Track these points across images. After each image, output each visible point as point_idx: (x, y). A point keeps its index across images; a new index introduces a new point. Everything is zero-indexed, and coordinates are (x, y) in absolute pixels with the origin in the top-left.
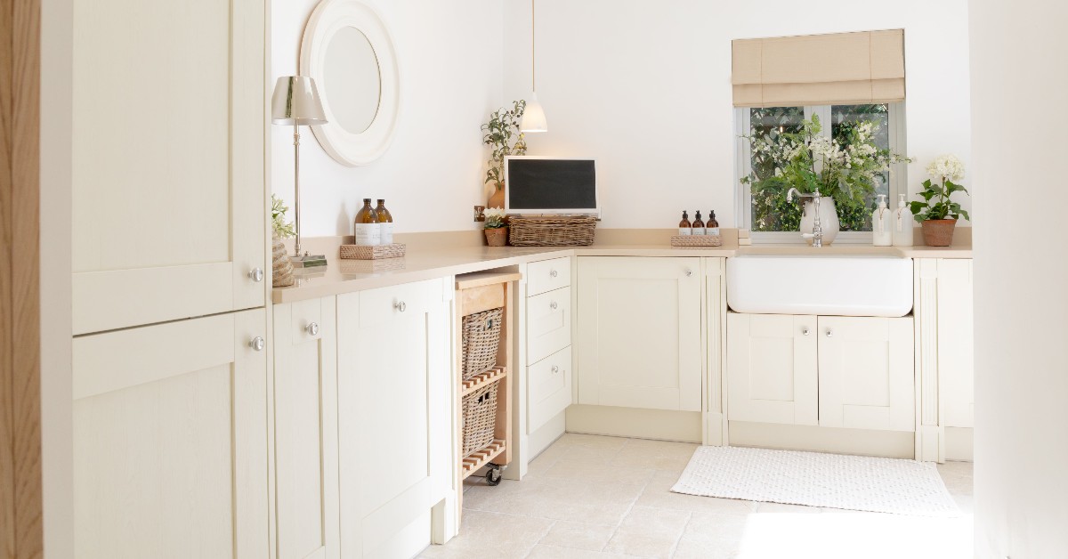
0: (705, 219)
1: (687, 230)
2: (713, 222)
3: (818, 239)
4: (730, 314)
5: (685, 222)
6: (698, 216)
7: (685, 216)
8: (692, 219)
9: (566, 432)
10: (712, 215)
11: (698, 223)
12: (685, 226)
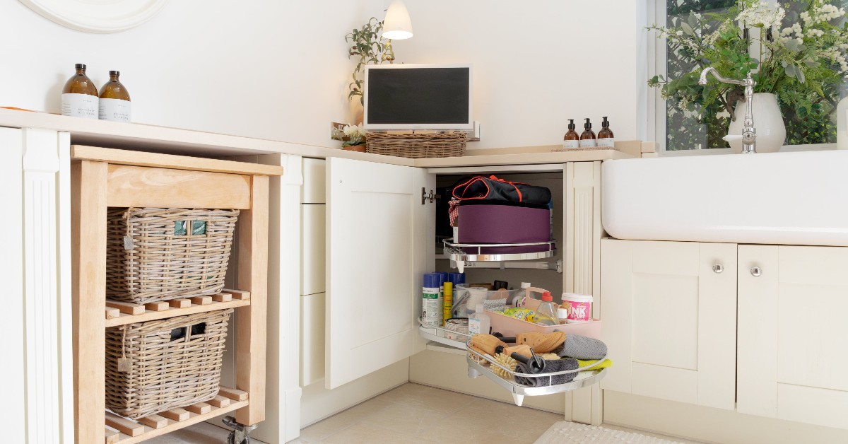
0: (597, 128)
1: (574, 143)
2: (606, 132)
3: (748, 144)
4: (606, 241)
5: (571, 134)
6: (588, 125)
7: (572, 126)
8: (580, 130)
9: (410, 382)
10: (605, 123)
11: (588, 133)
12: (571, 138)
